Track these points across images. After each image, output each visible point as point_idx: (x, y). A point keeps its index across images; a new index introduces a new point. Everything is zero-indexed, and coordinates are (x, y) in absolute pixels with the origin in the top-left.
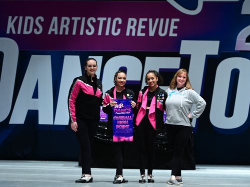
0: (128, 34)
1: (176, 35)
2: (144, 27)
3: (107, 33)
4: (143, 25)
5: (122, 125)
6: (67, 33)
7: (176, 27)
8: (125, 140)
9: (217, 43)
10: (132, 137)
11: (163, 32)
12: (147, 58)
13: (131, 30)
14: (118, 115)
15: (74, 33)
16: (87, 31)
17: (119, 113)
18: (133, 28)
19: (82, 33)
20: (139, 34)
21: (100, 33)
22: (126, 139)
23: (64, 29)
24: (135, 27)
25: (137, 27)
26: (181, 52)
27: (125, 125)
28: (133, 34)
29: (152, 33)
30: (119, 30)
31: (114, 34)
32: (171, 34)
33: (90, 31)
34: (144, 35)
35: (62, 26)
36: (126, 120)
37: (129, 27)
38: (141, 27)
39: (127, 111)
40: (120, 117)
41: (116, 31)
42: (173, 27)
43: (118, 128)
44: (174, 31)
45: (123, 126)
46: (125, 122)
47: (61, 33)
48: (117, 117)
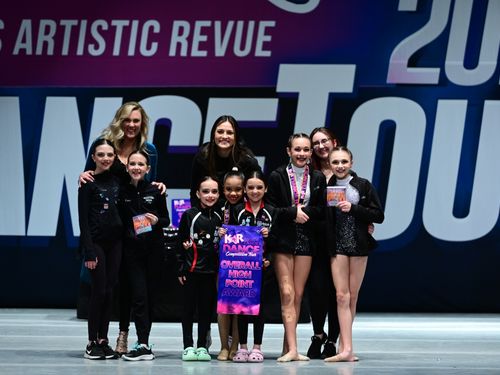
0: (172, 52)
1: (268, 54)
2: (204, 38)
3: (131, 52)
4: (202, 33)
5: (238, 279)
6: (50, 52)
7: (268, 38)
8: (242, 312)
9: (351, 69)
10: (259, 306)
11: (242, 48)
12: (212, 101)
13: (179, 45)
14: (231, 259)
15: (65, 51)
16: (91, 47)
17: (233, 255)
18: (183, 40)
19: (80, 52)
20: (196, 53)
21: (116, 52)
22: (245, 310)
23: (45, 44)
24: (186, 38)
25: (190, 39)
26: (280, 88)
27: (244, 279)
28: (184, 53)
29: (220, 51)
30: (155, 46)
31: (144, 52)
32: (260, 52)
33: (97, 47)
34: (204, 54)
35: (41, 38)
36: (248, 270)
37: (175, 38)
38: (198, 38)
39: (250, 250)
40: (234, 262)
41: (149, 47)
42: (262, 38)
43: (230, 286)
44: (266, 46)
45: (241, 283)
46: (245, 273)
47: (39, 51)
48: (228, 263)
